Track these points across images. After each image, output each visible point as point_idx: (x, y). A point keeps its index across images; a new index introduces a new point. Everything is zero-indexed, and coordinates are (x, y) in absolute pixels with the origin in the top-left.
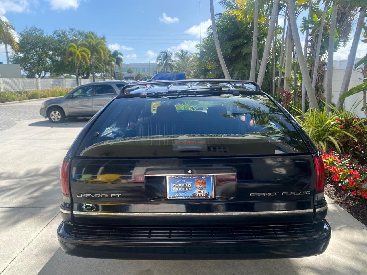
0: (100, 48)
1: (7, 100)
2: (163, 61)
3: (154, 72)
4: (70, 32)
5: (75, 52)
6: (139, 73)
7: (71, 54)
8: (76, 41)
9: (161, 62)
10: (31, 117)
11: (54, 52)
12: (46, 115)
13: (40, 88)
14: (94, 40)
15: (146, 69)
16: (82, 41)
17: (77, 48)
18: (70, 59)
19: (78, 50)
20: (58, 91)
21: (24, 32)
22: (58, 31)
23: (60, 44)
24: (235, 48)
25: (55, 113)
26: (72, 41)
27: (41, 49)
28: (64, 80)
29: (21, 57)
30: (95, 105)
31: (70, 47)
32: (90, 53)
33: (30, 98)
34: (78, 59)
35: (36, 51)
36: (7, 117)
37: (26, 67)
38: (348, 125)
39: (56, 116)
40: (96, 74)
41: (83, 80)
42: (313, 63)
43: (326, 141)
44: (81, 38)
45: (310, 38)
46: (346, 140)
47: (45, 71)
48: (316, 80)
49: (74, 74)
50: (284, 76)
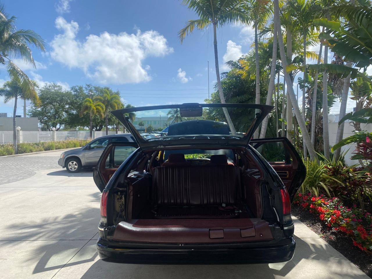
0: (114, 102)
1: (24, 152)
2: (174, 115)
3: (165, 125)
4: (86, 88)
5: (91, 106)
6: (150, 125)
7: (87, 108)
8: (92, 96)
9: (172, 116)
11: (70, 106)
12: (64, 165)
13: (56, 140)
14: (109, 95)
15: (157, 122)
16: (97, 96)
17: (92, 103)
18: (85, 113)
19: (93, 104)
20: (72, 143)
21: (43, 88)
22: (75, 87)
23: (76, 99)
25: (73, 163)
26: (88, 96)
27: (58, 103)
28: (78, 132)
29: (38, 111)
31: (86, 101)
32: (104, 107)
33: (46, 150)
34: (93, 113)
35: (54, 106)
36: (27, 167)
37: (43, 120)
38: (336, 172)
39: (73, 166)
40: (109, 127)
41: (97, 132)
42: (311, 117)
43: (319, 187)
44: (97, 93)
45: (306, 95)
46: (336, 186)
47: (61, 124)
48: (315, 132)
49: (87, 127)
50: (286, 129)
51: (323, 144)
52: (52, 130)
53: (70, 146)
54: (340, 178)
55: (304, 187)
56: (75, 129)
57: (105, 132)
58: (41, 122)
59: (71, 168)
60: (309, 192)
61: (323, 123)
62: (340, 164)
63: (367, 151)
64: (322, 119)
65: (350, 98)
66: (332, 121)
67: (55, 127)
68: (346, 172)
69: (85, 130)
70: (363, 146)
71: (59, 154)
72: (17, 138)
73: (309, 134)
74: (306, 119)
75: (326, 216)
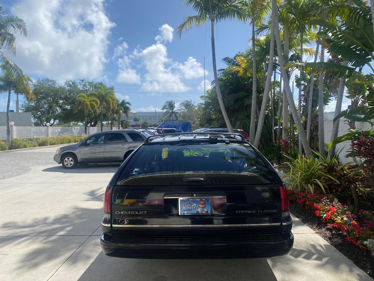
0: (109, 97)
1: (18, 147)
2: (169, 110)
3: (160, 120)
4: (80, 83)
5: (85, 102)
6: (145, 121)
7: (81, 103)
8: (86, 91)
9: (167, 111)
10: (44, 163)
11: (64, 101)
12: (59, 161)
13: (50, 135)
14: (104, 90)
15: (152, 118)
16: (92, 91)
17: (87, 98)
18: (79, 108)
20: (67, 138)
21: (37, 83)
22: (69, 82)
23: (70, 94)
24: (237, 100)
25: (68, 159)
26: (82, 91)
27: (52, 98)
28: (73, 128)
29: (32, 106)
30: (107, 152)
31: (79, 97)
32: (99, 102)
33: (40, 145)
34: (87, 108)
35: (48, 101)
36: (21, 163)
37: (36, 115)
38: (330, 169)
39: (69, 162)
40: (103, 122)
41: (91, 128)
42: (307, 115)
43: (314, 184)
44: (91, 88)
45: (302, 93)
46: (331, 183)
47: (55, 119)
48: (311, 130)
49: (81, 122)
50: (282, 126)
51: (318, 141)
52: (46, 126)
53: (65, 142)
54: (335, 175)
55: (300, 184)
56: (70, 124)
57: (100, 128)
58: (35, 118)
59: (67, 165)
60: (305, 189)
61: (318, 121)
62: (335, 162)
63: (362, 149)
64: (318, 116)
65: (346, 96)
66: (327, 119)
67: (49, 123)
68: (341, 170)
69: (80, 125)
70: (357, 144)
71: (55, 150)
72: (10, 133)
73: (305, 132)
74: (302, 117)
75: (322, 213)
